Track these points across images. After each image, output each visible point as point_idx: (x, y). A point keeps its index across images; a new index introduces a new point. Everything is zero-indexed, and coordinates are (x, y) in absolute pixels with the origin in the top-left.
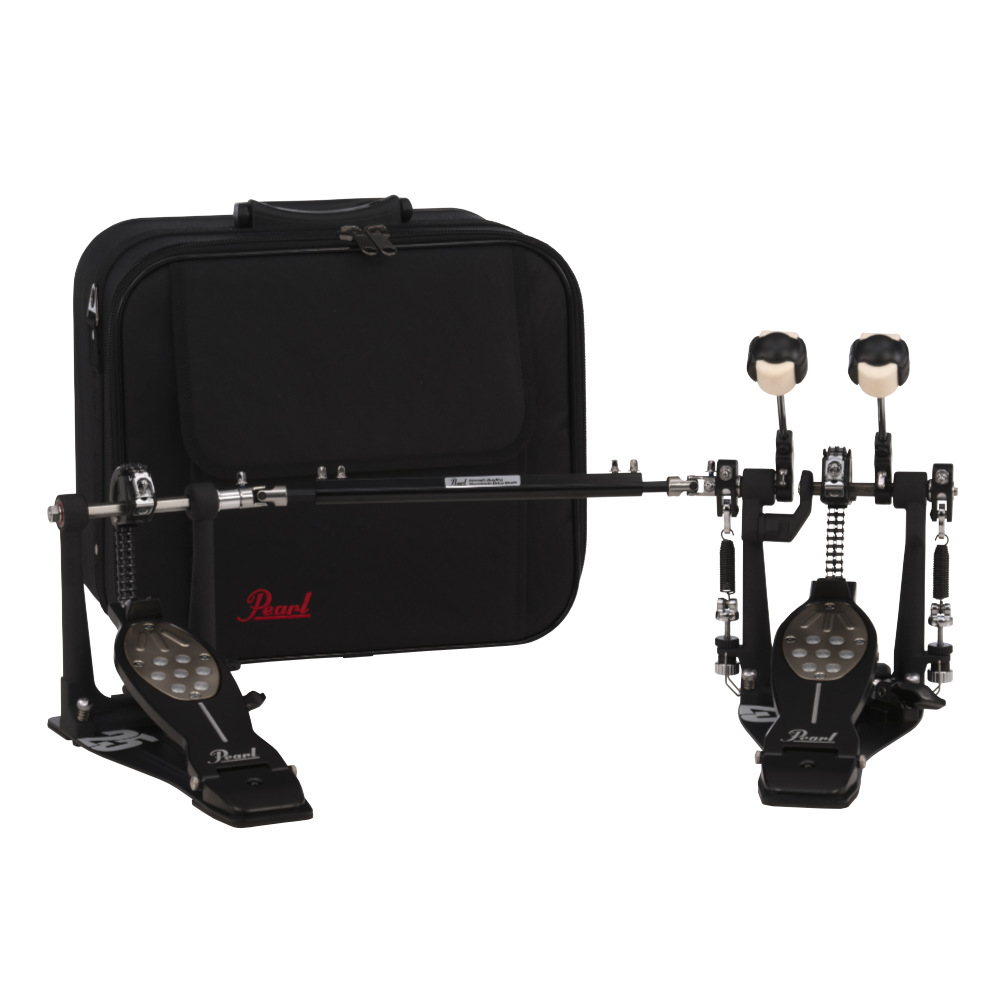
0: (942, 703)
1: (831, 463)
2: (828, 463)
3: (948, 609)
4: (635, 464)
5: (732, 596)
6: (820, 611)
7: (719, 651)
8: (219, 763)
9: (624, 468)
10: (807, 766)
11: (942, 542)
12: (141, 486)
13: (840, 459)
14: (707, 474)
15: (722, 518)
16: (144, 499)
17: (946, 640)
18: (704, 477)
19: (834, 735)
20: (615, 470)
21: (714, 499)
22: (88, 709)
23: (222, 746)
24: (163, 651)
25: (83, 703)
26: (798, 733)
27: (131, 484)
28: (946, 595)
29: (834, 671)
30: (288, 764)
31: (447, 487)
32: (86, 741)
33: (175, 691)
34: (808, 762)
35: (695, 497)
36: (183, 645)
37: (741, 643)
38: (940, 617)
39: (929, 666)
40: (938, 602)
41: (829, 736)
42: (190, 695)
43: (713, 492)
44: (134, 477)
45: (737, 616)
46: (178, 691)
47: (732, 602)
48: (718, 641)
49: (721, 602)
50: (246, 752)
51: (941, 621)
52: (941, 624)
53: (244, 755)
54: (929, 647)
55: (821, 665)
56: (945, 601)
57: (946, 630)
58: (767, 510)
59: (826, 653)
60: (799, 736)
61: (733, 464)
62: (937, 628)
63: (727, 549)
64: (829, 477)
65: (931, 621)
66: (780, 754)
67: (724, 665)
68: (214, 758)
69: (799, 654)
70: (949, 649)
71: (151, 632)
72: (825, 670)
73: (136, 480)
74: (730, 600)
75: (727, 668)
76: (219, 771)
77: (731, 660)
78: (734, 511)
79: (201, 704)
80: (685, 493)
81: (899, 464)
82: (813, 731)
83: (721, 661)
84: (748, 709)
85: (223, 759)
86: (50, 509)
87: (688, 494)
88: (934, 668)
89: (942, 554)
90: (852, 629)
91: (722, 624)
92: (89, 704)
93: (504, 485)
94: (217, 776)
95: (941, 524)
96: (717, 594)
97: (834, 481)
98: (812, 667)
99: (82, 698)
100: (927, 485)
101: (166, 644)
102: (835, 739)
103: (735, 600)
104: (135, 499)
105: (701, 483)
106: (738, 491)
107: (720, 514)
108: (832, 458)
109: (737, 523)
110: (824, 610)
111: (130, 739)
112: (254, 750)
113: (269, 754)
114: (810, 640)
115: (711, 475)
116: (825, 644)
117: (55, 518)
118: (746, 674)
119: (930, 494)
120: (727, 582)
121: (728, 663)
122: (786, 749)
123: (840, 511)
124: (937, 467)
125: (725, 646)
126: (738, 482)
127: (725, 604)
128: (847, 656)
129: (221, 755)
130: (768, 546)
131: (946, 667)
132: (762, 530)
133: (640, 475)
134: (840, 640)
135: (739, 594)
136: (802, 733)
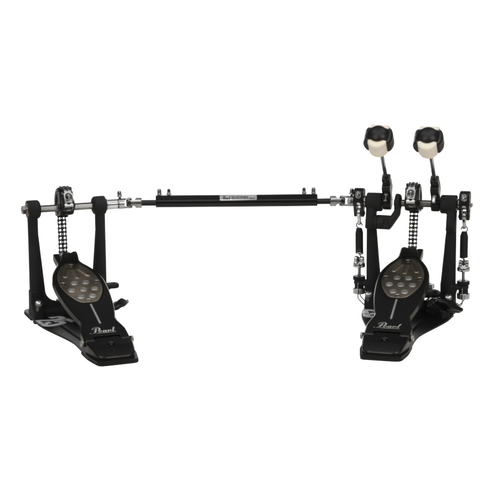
0: (461, 310)
1: (409, 191)
2: (408, 190)
3: (467, 263)
4: (314, 190)
5: (362, 255)
6: (402, 264)
7: (355, 283)
8: (96, 334)
9: (309, 192)
10: (385, 340)
11: (465, 230)
12: (67, 197)
13: (413, 188)
14: (350, 195)
15: (356, 217)
16: (69, 203)
17: (466, 279)
18: (347, 197)
19: (400, 325)
20: (304, 193)
21: (352, 208)
22: (41, 306)
23: (98, 325)
24: (77, 278)
25: (38, 303)
26: (383, 324)
27: (63, 196)
28: (466, 256)
29: (405, 293)
30: (130, 335)
31: (221, 200)
32: (39, 321)
33: (80, 298)
34: (385, 339)
35: (344, 207)
36: (87, 276)
37: (366, 278)
38: (463, 267)
39: (458, 291)
40: (462, 259)
41: (397, 326)
42: (86, 300)
43: (352, 204)
44: (64, 193)
45: (364, 265)
46: (81, 298)
47: (362, 258)
48: (355, 278)
49: (356, 258)
50: (110, 329)
51: (464, 269)
52: (463, 271)
53: (108, 330)
54: (458, 282)
55: (399, 290)
56: (466, 259)
57: (466, 274)
58: (378, 213)
59: (402, 284)
60: (383, 325)
61: (362, 190)
62: (461, 273)
63: (359, 232)
64: (408, 197)
65: (459, 269)
66: (372, 334)
67: (357, 289)
68: (93, 331)
69: (389, 285)
70: (468, 283)
71: (72, 269)
72: (400, 293)
73: (65, 194)
74: (361, 257)
75: (359, 291)
76: (95, 338)
77: (361, 287)
78: (362, 214)
79: (91, 305)
80: (339, 204)
81: (444, 191)
82: (390, 323)
83: (356, 288)
84: (367, 311)
85: (97, 332)
86: (22, 207)
87: (340, 205)
88: (460, 292)
89: (464, 236)
90: (417, 272)
91: (357, 269)
92: (41, 303)
93: (249, 199)
94: (93, 341)
95: (464, 221)
96: (354, 254)
97: (411, 200)
98: (395, 291)
99: (38, 300)
100: (457, 202)
101: (79, 275)
102: (400, 327)
103: (363, 257)
104: (64, 203)
105: (346, 199)
106: (364, 204)
107: (355, 215)
108: (410, 188)
109: (364, 219)
110: (405, 262)
111: (60, 321)
112: (113, 328)
113: (121, 330)
114: (396, 278)
115: (352, 196)
116: (402, 280)
117: (24, 212)
118: (367, 294)
119: (458, 206)
120: (359, 248)
121: (359, 288)
122: (375, 332)
123: (416, 214)
124: (462, 193)
125: (358, 280)
126: (364, 200)
127: (358, 259)
128: (413, 286)
129: (97, 330)
130: (379, 231)
131: (466, 292)
132: (376, 224)
133: (316, 195)
134: (410, 278)
135: (365, 255)
136: (384, 324)
